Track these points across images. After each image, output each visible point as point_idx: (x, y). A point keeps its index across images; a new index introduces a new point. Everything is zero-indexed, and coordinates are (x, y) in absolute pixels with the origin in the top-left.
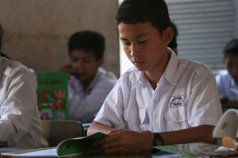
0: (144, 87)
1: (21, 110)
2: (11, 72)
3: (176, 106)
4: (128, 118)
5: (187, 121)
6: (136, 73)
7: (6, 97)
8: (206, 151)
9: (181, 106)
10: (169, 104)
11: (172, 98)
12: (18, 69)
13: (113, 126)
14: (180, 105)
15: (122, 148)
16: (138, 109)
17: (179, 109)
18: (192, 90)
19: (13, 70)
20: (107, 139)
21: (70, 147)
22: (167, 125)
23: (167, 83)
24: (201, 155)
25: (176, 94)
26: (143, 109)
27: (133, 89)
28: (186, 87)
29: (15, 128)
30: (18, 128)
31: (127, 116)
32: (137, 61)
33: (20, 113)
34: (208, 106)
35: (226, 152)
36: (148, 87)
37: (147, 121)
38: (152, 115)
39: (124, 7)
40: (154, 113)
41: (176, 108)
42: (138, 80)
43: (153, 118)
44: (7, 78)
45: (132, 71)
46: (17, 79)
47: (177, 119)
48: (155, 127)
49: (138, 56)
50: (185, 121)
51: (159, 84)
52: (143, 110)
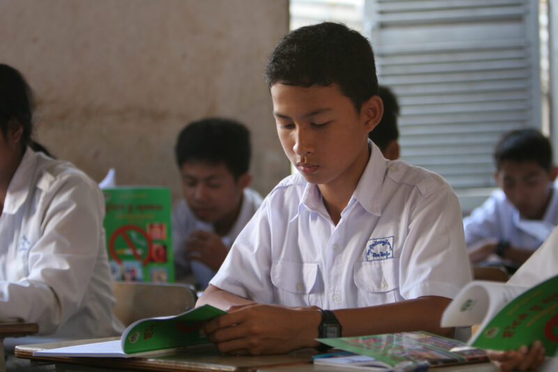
0: (314, 218)
1: (69, 260)
2: (51, 183)
3: (378, 258)
4: (278, 281)
5: (397, 289)
6: (299, 189)
7: (41, 233)
8: (426, 349)
9: (387, 258)
10: (364, 256)
11: (370, 243)
12: (65, 177)
13: (249, 296)
14: (385, 257)
15: (254, 340)
16: (300, 263)
17: (382, 265)
18: (410, 226)
19: (56, 179)
20: (223, 322)
21: (150, 336)
22: (359, 297)
23: (362, 212)
24: (412, 358)
25: (377, 234)
26: (312, 263)
27: (291, 223)
28: (398, 221)
29: (56, 296)
30: (61, 296)
31: (277, 276)
32: (306, 162)
33: (66, 267)
34: (438, 258)
35: (466, 353)
36: (322, 219)
37: (319, 287)
38: (329, 277)
39: (286, 51)
40: (333, 272)
41: (376, 262)
42: (302, 204)
43: (329, 283)
44: (43, 195)
45: (291, 185)
46: (64, 197)
47: (379, 285)
48: (334, 300)
49: (309, 153)
50: (394, 290)
51: (346, 213)
52: (310, 264)
